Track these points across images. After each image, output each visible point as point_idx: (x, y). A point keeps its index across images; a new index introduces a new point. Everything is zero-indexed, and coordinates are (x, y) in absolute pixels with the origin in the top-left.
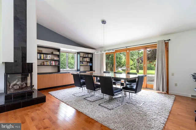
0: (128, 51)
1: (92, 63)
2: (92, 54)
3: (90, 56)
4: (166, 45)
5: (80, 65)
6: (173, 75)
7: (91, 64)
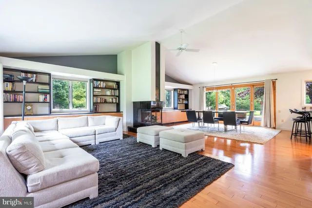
0: (233, 88)
1: (188, 100)
2: (188, 90)
3: (186, 92)
4: (273, 84)
5: (178, 103)
6: (279, 112)
7: (187, 102)
